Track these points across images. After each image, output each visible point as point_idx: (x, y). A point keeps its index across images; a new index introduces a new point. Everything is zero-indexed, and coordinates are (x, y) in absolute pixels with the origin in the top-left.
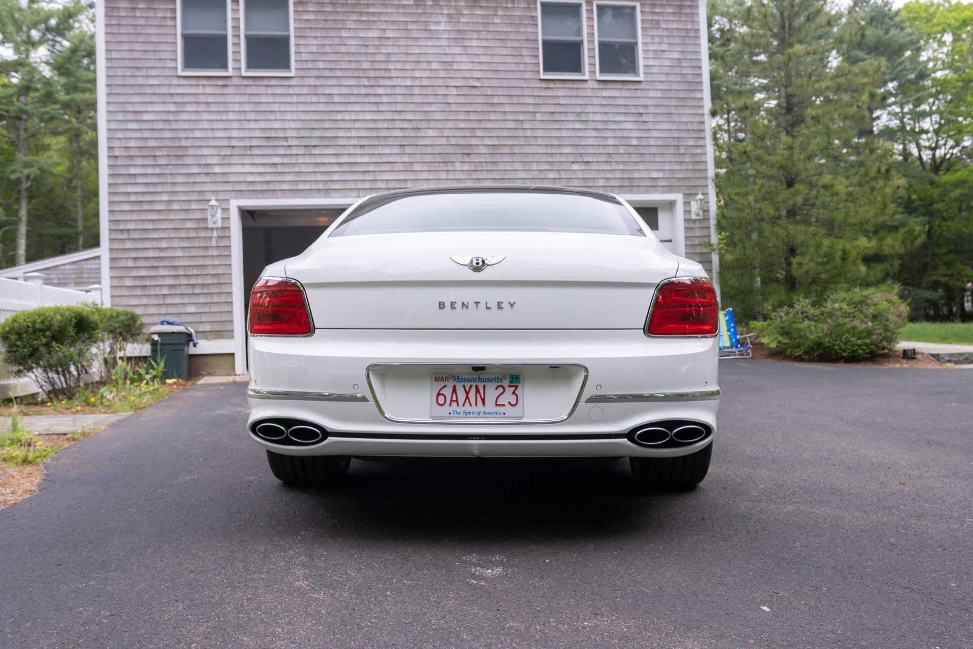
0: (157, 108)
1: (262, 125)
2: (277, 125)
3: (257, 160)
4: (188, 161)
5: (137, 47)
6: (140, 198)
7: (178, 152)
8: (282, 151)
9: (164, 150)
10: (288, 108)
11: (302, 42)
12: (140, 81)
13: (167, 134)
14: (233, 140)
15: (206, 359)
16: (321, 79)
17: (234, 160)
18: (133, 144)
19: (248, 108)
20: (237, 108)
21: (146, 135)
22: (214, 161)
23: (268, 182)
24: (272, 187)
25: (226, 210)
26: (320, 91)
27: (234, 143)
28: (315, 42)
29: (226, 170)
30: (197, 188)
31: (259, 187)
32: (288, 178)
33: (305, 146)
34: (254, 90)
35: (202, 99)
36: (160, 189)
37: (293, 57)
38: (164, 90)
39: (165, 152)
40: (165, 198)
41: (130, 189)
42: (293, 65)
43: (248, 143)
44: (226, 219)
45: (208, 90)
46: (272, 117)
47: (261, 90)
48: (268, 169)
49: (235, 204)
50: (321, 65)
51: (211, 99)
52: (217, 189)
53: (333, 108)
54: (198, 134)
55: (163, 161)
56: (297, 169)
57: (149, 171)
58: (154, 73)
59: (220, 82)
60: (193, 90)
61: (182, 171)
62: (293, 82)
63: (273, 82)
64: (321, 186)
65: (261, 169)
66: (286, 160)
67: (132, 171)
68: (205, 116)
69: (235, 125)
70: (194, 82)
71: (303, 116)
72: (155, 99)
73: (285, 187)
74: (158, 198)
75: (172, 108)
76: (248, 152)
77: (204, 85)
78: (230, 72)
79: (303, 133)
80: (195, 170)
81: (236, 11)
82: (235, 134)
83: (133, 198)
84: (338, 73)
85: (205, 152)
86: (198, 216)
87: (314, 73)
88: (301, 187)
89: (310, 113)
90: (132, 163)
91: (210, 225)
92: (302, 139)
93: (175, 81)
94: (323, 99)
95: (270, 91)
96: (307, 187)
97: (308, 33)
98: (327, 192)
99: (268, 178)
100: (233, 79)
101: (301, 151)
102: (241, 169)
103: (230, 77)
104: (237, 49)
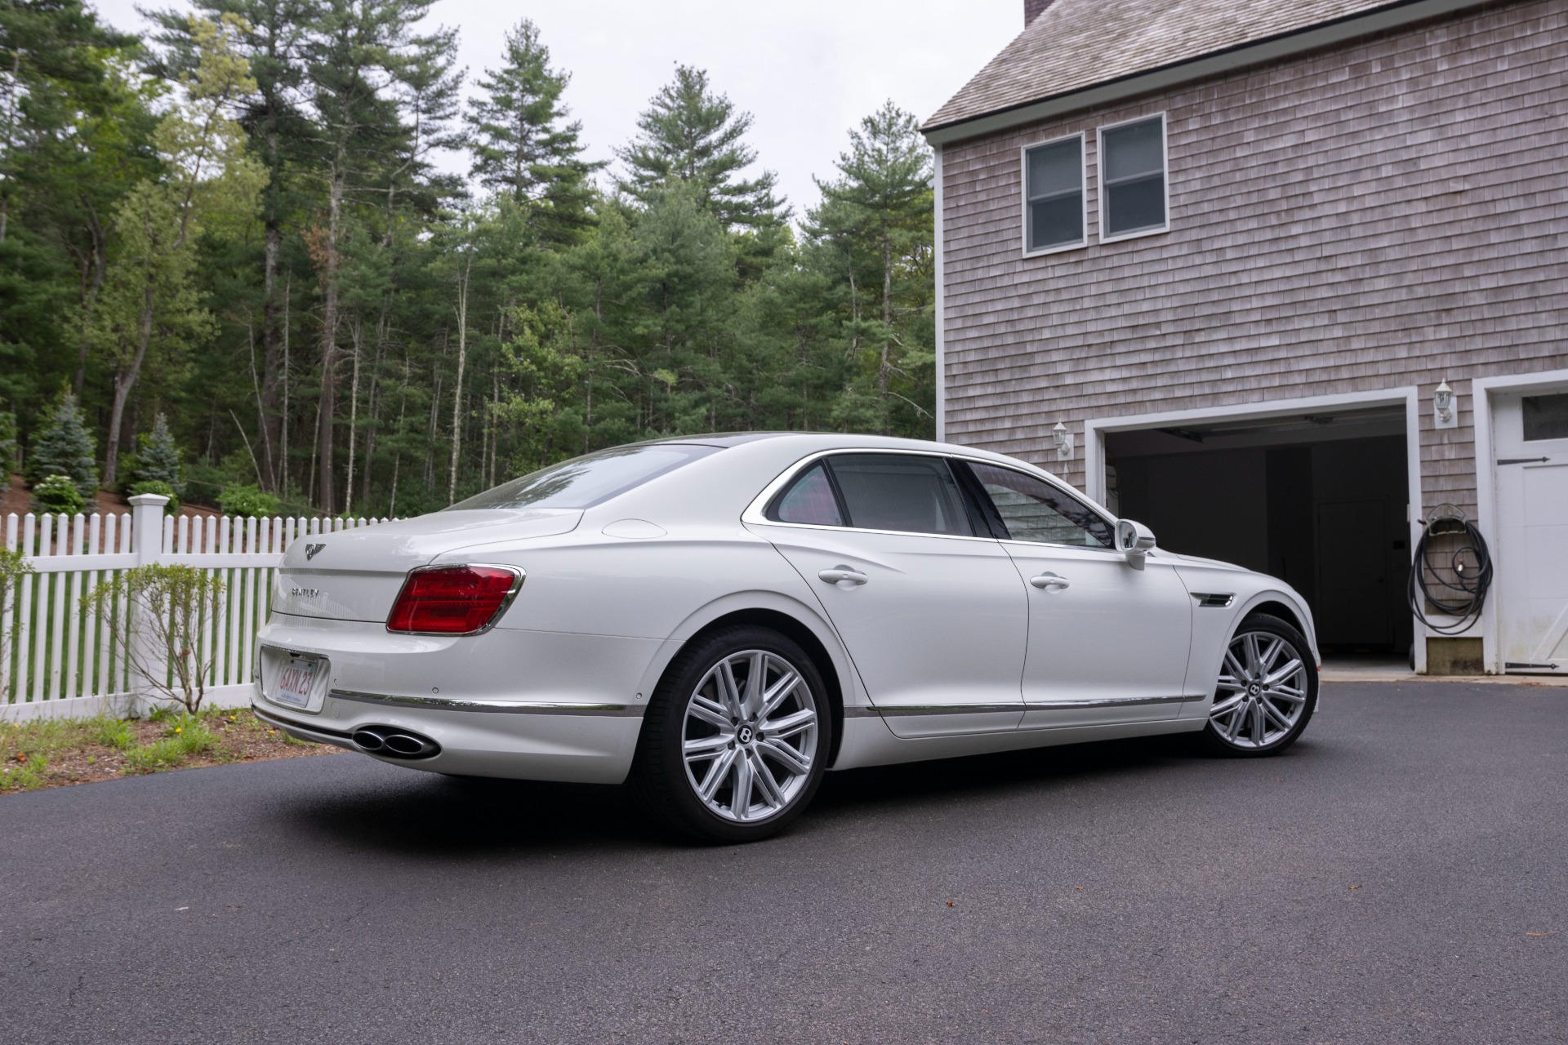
0: (999, 306)
1: (1127, 309)
2: (1145, 307)
3: (1119, 361)
4: (1035, 371)
5: (978, 230)
6: (980, 427)
7: (1022, 361)
8: (1152, 344)
9: (1007, 360)
10: (1161, 279)
11: (1181, 178)
12: (980, 274)
13: (1010, 340)
14: (1089, 336)
16: (1207, 228)
17: (1091, 364)
18: (972, 357)
19: (1108, 288)
20: (1094, 290)
21: (987, 343)
22: (1066, 368)
23: (1134, 391)
24: (1139, 398)
25: (1079, 435)
26: (1206, 246)
27: (1091, 340)
28: (1198, 175)
29: (1080, 379)
30: (1045, 408)
31: (1122, 400)
32: (1160, 382)
33: (1185, 332)
34: (1116, 262)
35: (1052, 285)
36: (1001, 413)
37: (1167, 203)
38: (1006, 281)
39: (1007, 364)
40: (1008, 424)
41: (969, 416)
42: (1168, 215)
43: (1107, 339)
44: (1079, 448)
45: (1059, 272)
46: (1140, 296)
47: (1126, 260)
48: (1135, 372)
49: (1091, 425)
50: (1206, 207)
51: (1061, 284)
52: (1070, 406)
53: (1226, 268)
54: (1046, 334)
55: (1006, 376)
56: (1173, 368)
57: (990, 390)
58: (996, 260)
59: (1073, 259)
60: (1040, 276)
61: (1028, 387)
62: (1168, 240)
63: (1142, 246)
64: (1207, 390)
65: (1125, 374)
66: (1158, 357)
67: (971, 392)
68: (1055, 309)
69: (1092, 315)
70: (1041, 264)
71: (1182, 289)
72: (997, 295)
73: (1158, 395)
74: (999, 425)
75: (1016, 303)
76: (1108, 351)
77: (1053, 266)
78: (1085, 242)
79: (1181, 314)
80: (1043, 383)
81: (1091, 155)
82: (1091, 327)
83: (972, 428)
84: (1232, 215)
85: (1055, 357)
86: (1046, 446)
87: (1198, 222)
88: (1178, 394)
89: (1192, 282)
90: (971, 382)
91: (1061, 458)
92: (1179, 323)
93: (1019, 267)
94: (1209, 258)
95: (1137, 259)
96: (1187, 392)
97: (1189, 163)
98: (1215, 398)
99: (1134, 385)
100: (1090, 250)
101: (1179, 341)
102: (1103, 376)
103: (1085, 249)
104: (1094, 208)
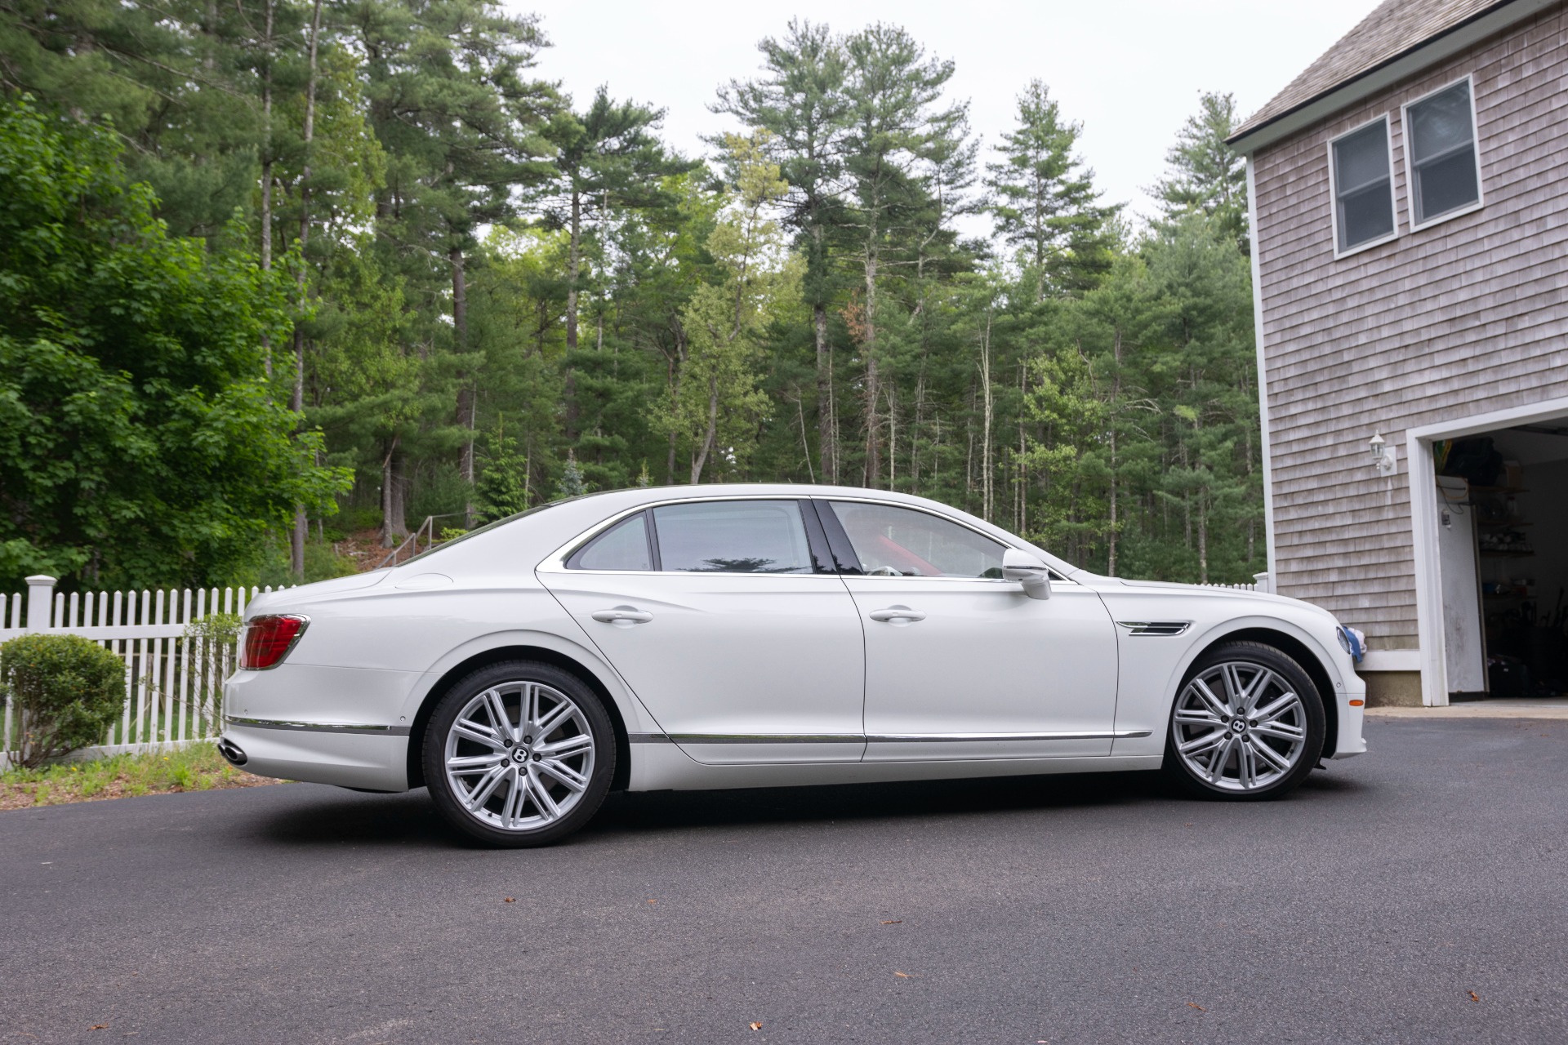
0: (1315, 315)
1: (1443, 301)
2: (1463, 296)
3: (1439, 360)
4: (1353, 381)
5: (1292, 237)
6: (1303, 447)
7: (1340, 371)
8: (1471, 337)
9: (1326, 371)
10: (1478, 263)
11: (1493, 145)
12: (1295, 283)
13: (1327, 349)
14: (1406, 336)
15: (1387, 677)
16: (1524, 197)
17: (1410, 367)
18: (1292, 372)
19: (1422, 280)
20: (1408, 285)
21: (1306, 356)
22: (1384, 374)
23: (1456, 392)
24: (1461, 399)
25: (1401, 446)
26: (1525, 217)
27: (1408, 340)
28: (1511, 137)
29: (1399, 384)
30: (1365, 420)
31: (1442, 403)
32: (1482, 379)
33: (1507, 319)
34: (1429, 250)
35: (1365, 285)
36: (1322, 430)
37: (1480, 175)
38: (1320, 287)
39: (1326, 375)
40: (1330, 441)
41: (1292, 436)
42: (1481, 188)
43: (1425, 336)
44: (1402, 461)
45: (1372, 270)
46: (1455, 285)
47: (1439, 247)
48: (1455, 371)
49: (1412, 435)
50: (1522, 174)
51: (1375, 283)
52: (1391, 415)
53: (1548, 240)
54: (1362, 339)
55: (1324, 389)
56: (1495, 362)
57: (1310, 406)
58: (1309, 266)
59: (1385, 253)
60: (1353, 276)
61: (1348, 399)
62: (1484, 217)
63: (1454, 228)
64: (1534, 382)
65: (1445, 374)
66: (1478, 351)
67: (1293, 410)
68: (1369, 310)
69: (1407, 312)
70: (1352, 264)
71: (1500, 270)
72: (1312, 303)
73: (1481, 394)
74: (1321, 443)
75: (1331, 310)
76: (1427, 350)
77: (1365, 264)
78: (1396, 233)
79: (1501, 299)
80: (1362, 393)
81: (1397, 136)
82: (1408, 326)
83: (1295, 448)
84: (1552, 177)
85: (1372, 363)
86: (1368, 461)
87: (1515, 191)
88: (1503, 390)
89: (1511, 261)
90: (1293, 399)
91: (1384, 474)
92: (1500, 309)
93: (1332, 270)
94: (1530, 231)
95: (1450, 243)
96: (1513, 388)
97: (1502, 126)
98: (1544, 390)
99: (1456, 385)
100: (1402, 241)
101: (1500, 330)
102: (1424, 379)
103: (1397, 240)
104: (1404, 193)
